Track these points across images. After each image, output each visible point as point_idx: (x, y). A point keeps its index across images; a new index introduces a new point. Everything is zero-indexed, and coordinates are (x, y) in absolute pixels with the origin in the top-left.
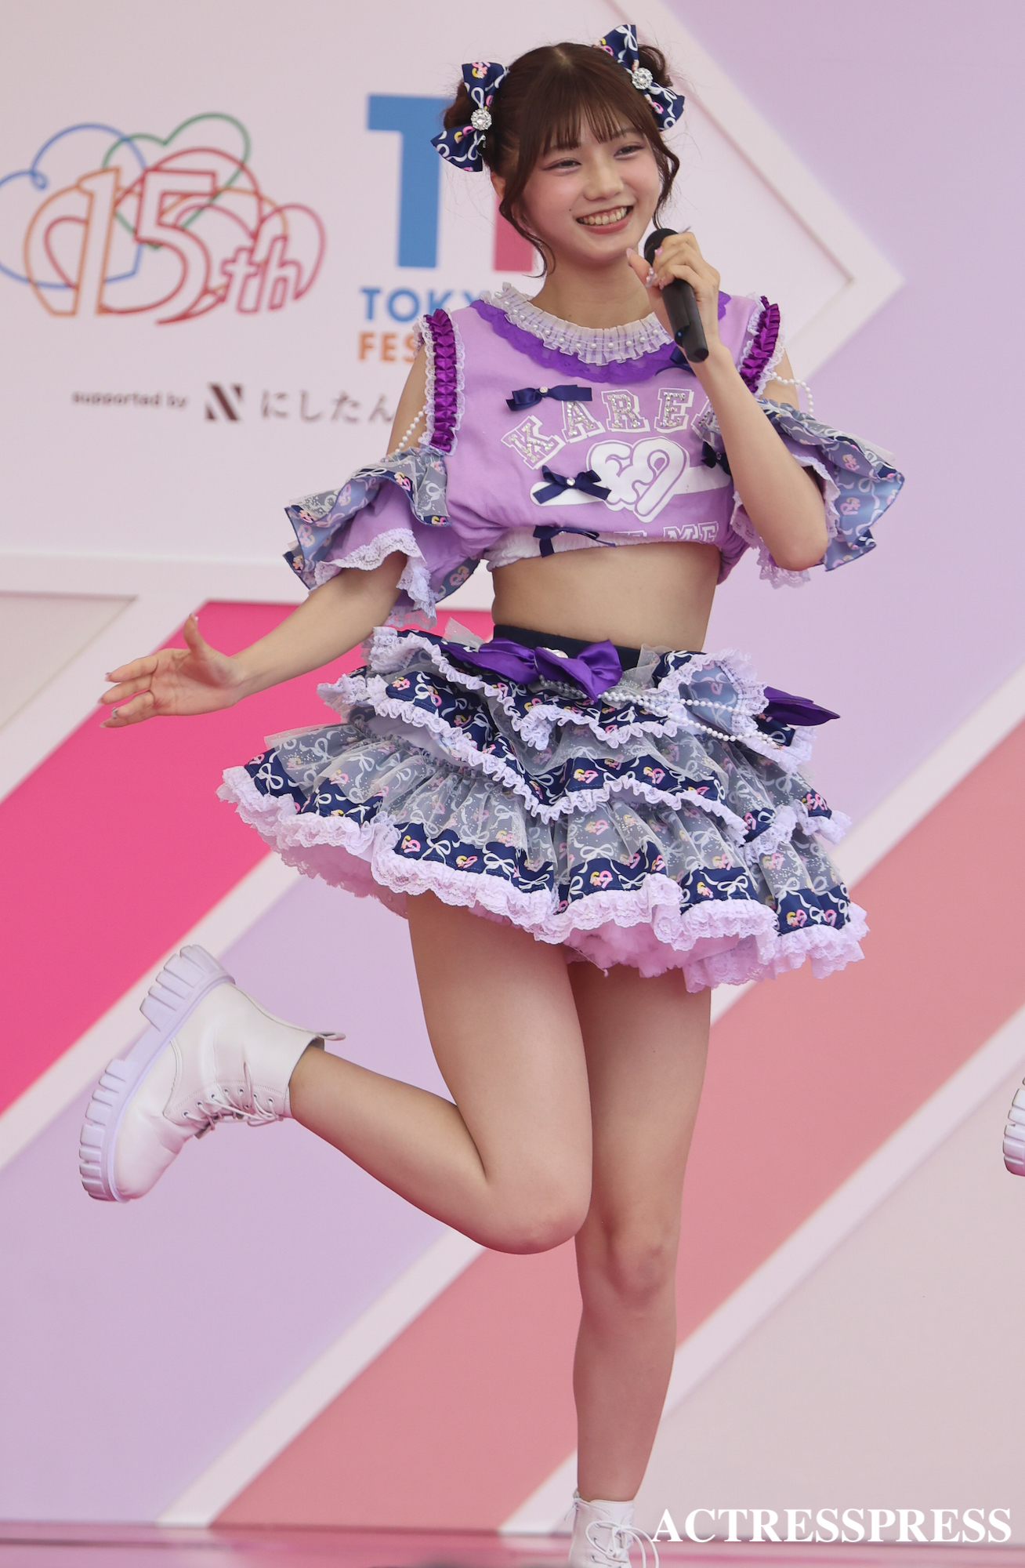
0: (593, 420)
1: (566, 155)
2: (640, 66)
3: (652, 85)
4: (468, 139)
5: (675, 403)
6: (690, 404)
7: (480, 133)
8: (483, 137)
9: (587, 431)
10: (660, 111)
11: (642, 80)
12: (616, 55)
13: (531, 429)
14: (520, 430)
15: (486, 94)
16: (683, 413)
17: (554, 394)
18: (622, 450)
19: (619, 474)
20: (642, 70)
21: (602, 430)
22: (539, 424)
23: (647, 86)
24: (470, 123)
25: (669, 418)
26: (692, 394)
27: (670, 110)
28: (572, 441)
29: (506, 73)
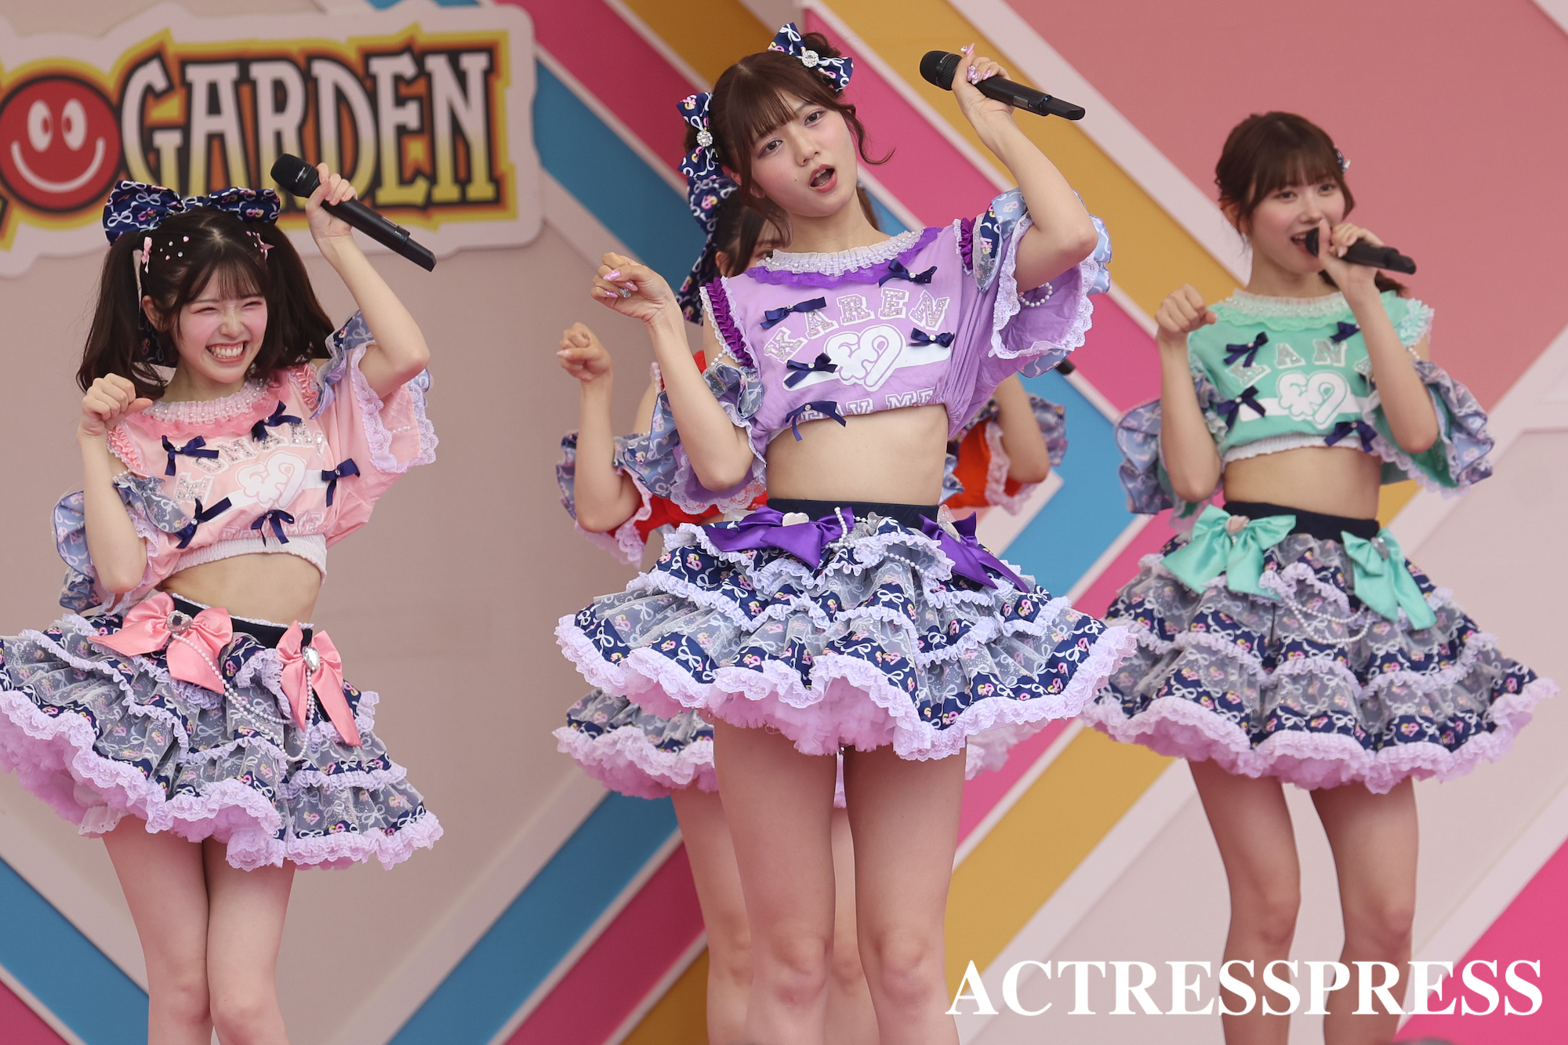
0: (828, 320)
1: (769, 139)
2: (807, 50)
3: (820, 59)
4: (702, 156)
5: (894, 299)
6: (906, 300)
7: (709, 148)
8: (712, 151)
9: (824, 329)
10: (834, 76)
11: (812, 60)
12: (787, 50)
13: (782, 336)
14: (774, 340)
15: (701, 119)
16: (901, 306)
17: (797, 309)
18: (851, 338)
19: (850, 356)
20: (809, 52)
21: (836, 326)
22: (788, 332)
23: (817, 62)
24: (699, 145)
25: (890, 309)
27: (842, 72)
28: (812, 338)
29: (710, 97)
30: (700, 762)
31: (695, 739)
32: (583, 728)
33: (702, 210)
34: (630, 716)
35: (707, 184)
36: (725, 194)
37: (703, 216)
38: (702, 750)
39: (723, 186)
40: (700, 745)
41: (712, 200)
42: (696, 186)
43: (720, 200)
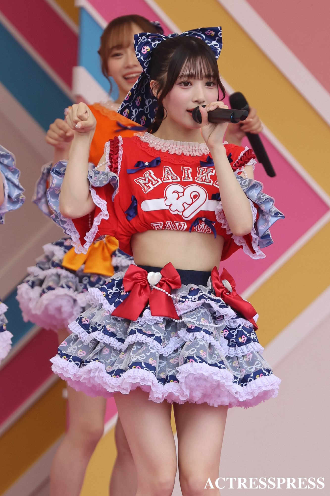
30: (134, 382)
31: (131, 367)
32: (71, 359)
33: (142, 54)
34: (97, 354)
35: (144, 39)
36: (155, 45)
37: (142, 58)
38: (135, 375)
39: (153, 40)
40: (134, 371)
41: (146, 49)
42: (139, 40)
43: (152, 49)
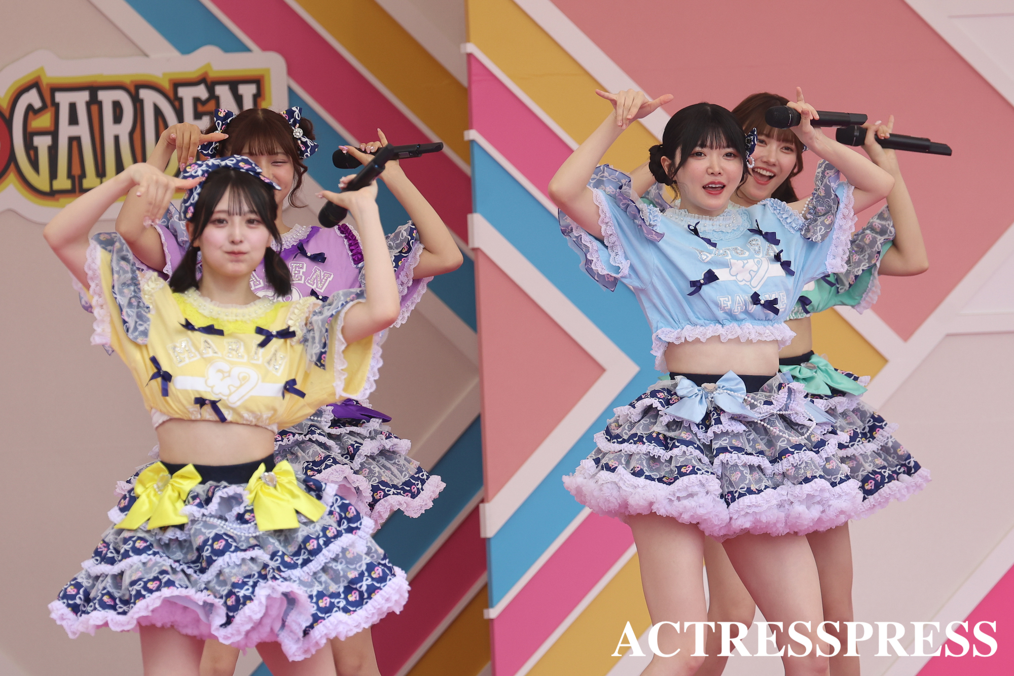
0: (258, 279)
2: (299, 127)
3: (303, 137)
5: (297, 269)
6: (304, 270)
8: (218, 144)
10: (303, 149)
11: (298, 134)
12: (289, 119)
15: (223, 125)
16: (301, 274)
20: (299, 129)
23: (300, 136)
26: (305, 265)
27: (309, 149)
29: (234, 117)
